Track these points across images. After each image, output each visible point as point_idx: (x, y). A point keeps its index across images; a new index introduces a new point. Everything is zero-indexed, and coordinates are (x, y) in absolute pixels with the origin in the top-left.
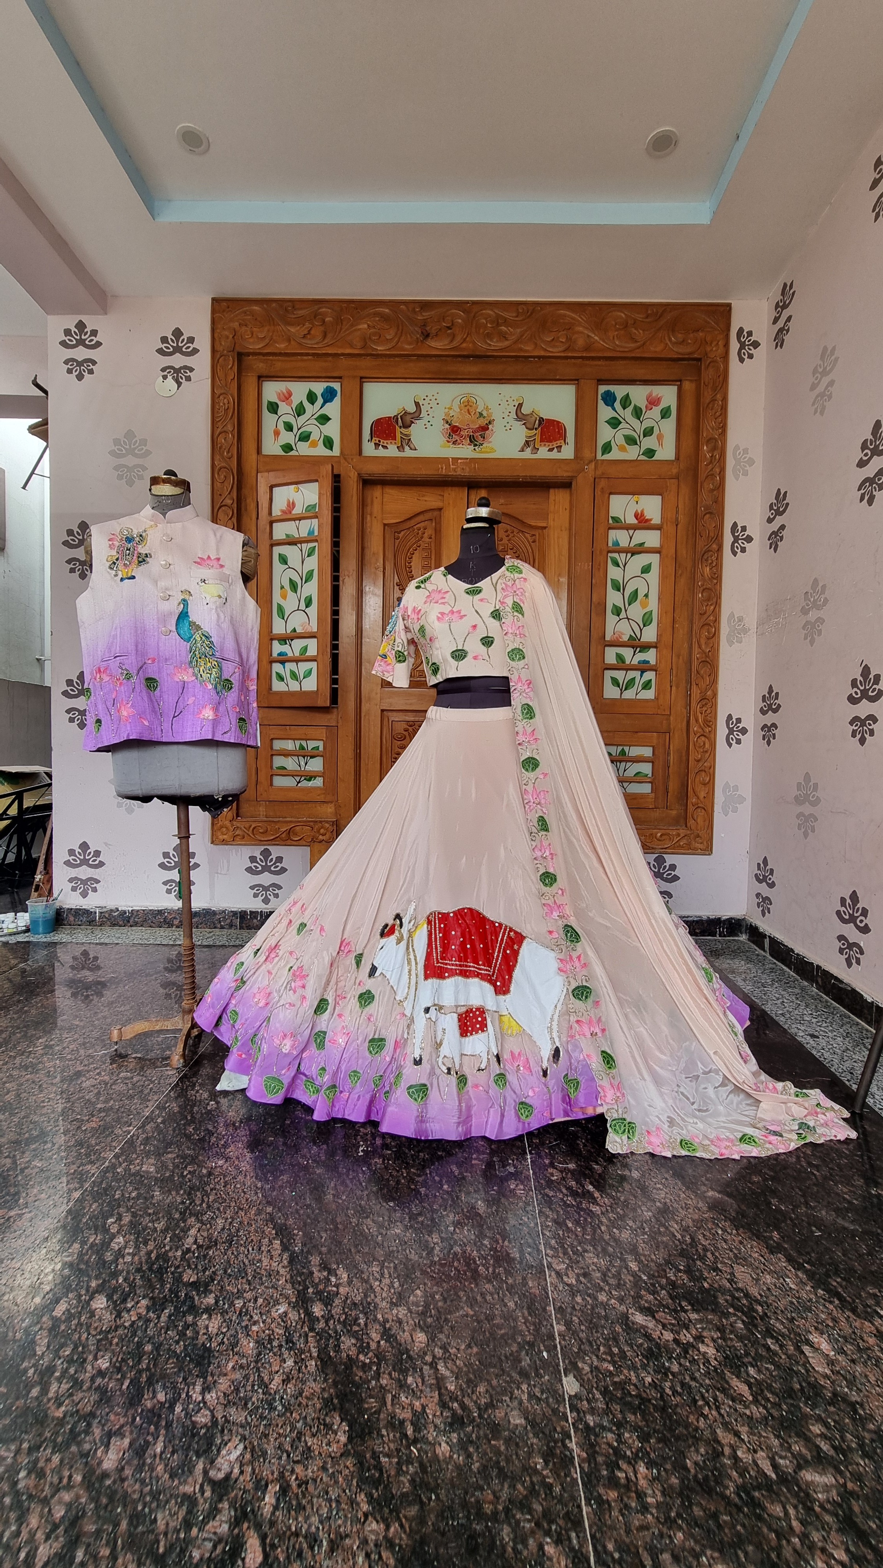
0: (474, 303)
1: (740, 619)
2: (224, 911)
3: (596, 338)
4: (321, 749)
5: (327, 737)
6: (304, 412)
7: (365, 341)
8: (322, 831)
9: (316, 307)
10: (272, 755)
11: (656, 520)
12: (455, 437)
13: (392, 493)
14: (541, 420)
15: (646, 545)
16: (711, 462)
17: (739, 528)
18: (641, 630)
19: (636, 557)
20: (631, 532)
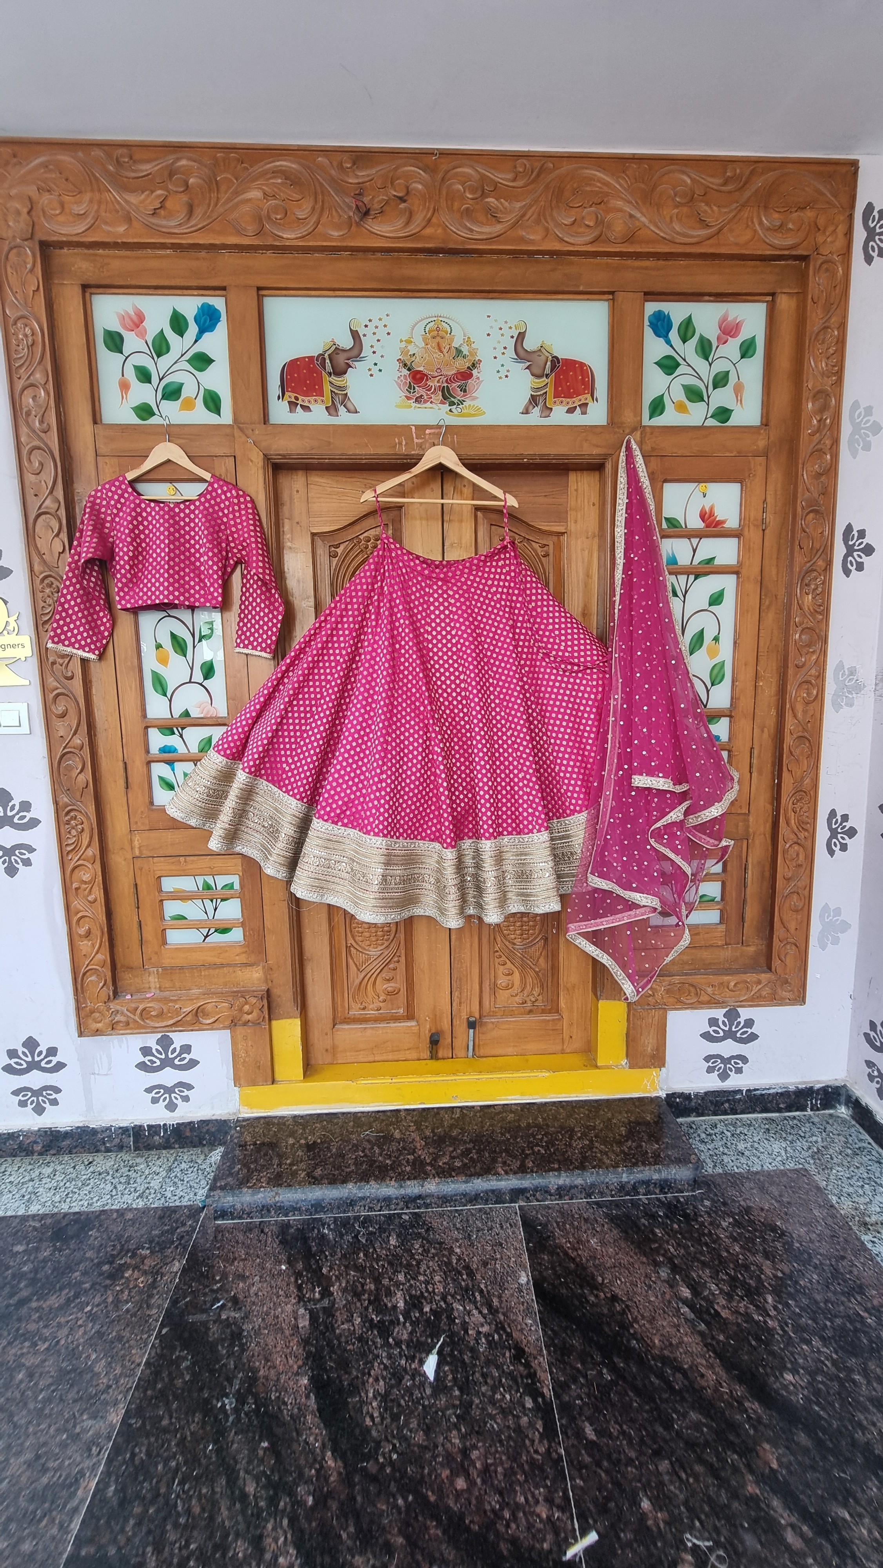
0: (444, 153)
1: (852, 672)
2: (109, 1129)
3: (643, 219)
4: (237, 886)
5: (244, 870)
6: (168, 350)
7: (259, 220)
8: (246, 1008)
9: (170, 159)
10: (162, 901)
11: (732, 523)
12: (419, 391)
13: (322, 483)
14: (555, 360)
15: (716, 562)
16: (818, 430)
17: (855, 533)
18: (708, 691)
19: (702, 580)
20: (695, 541)
